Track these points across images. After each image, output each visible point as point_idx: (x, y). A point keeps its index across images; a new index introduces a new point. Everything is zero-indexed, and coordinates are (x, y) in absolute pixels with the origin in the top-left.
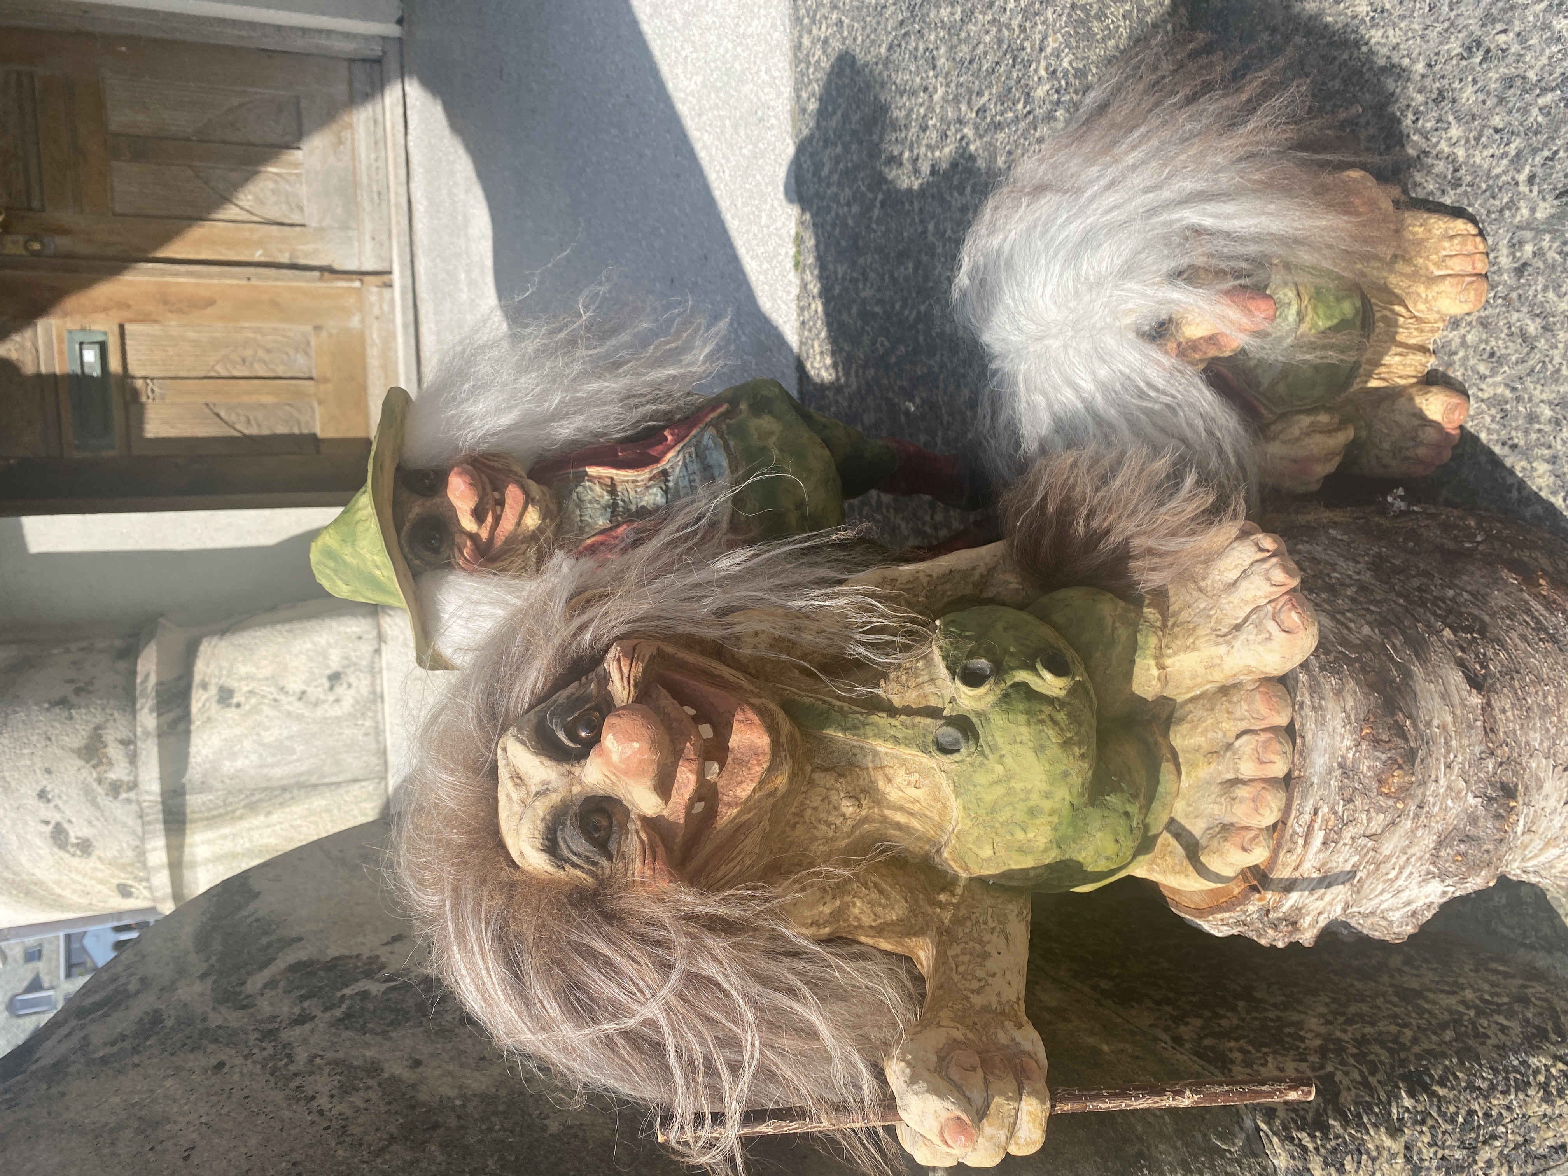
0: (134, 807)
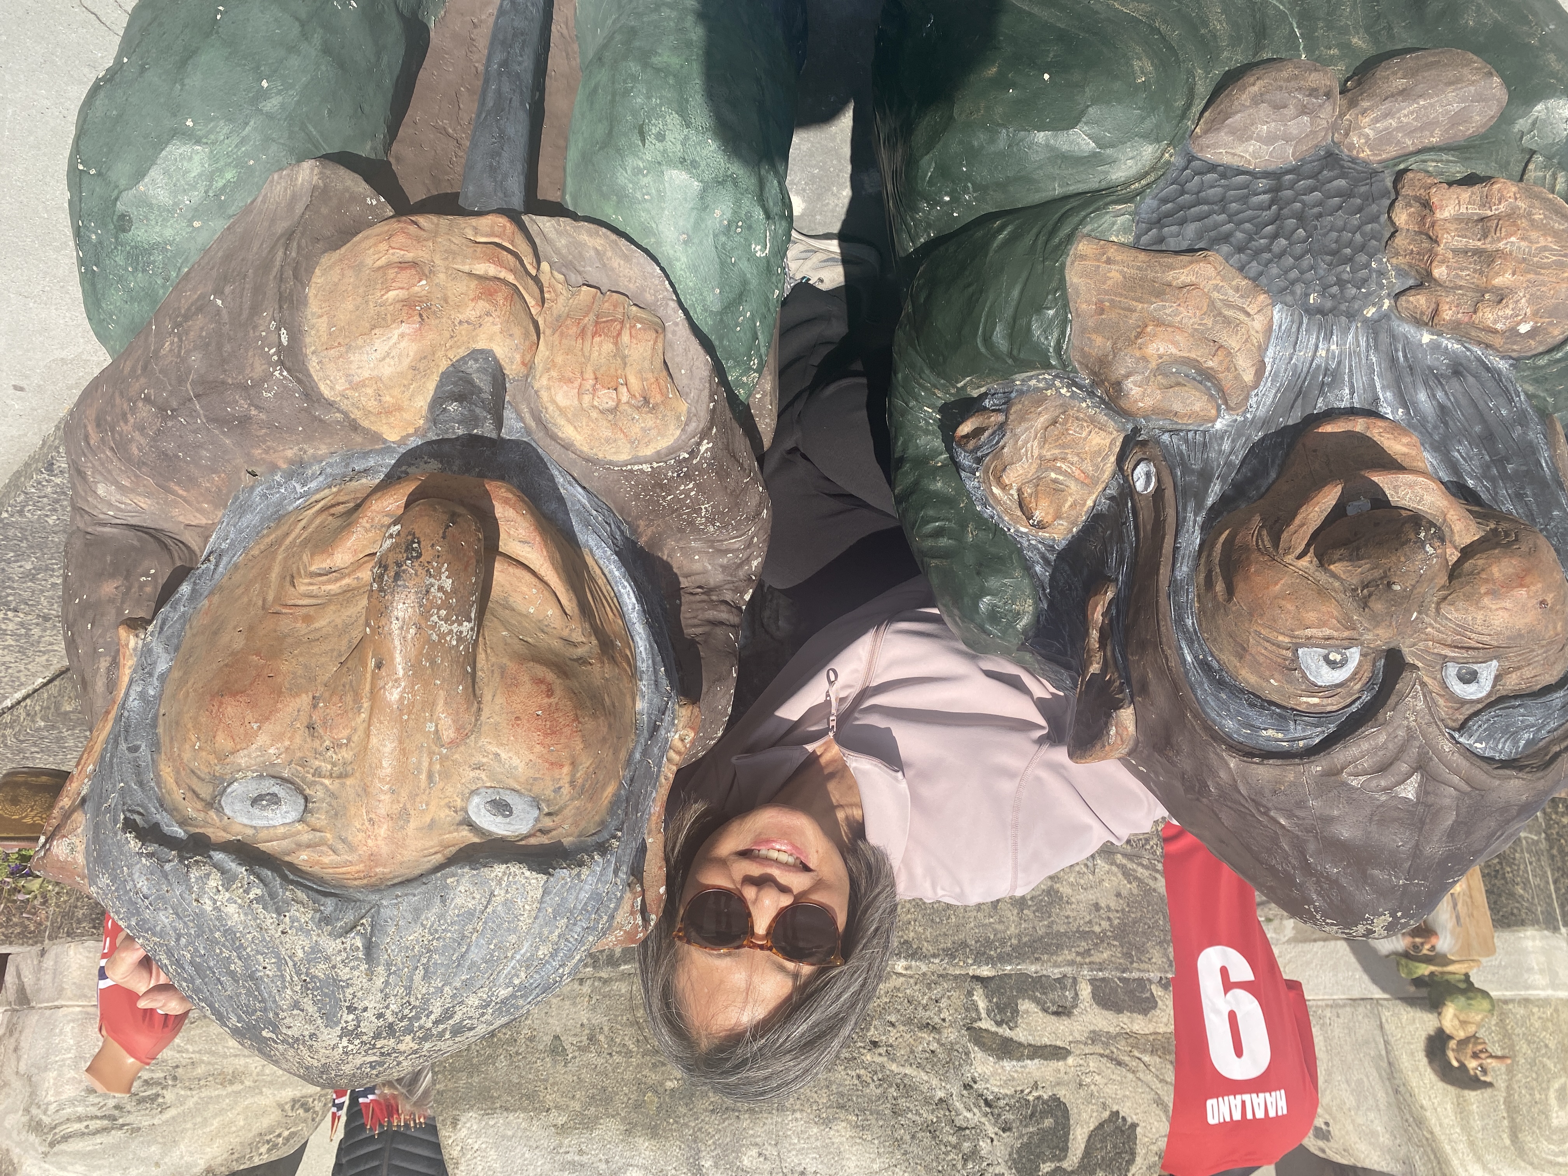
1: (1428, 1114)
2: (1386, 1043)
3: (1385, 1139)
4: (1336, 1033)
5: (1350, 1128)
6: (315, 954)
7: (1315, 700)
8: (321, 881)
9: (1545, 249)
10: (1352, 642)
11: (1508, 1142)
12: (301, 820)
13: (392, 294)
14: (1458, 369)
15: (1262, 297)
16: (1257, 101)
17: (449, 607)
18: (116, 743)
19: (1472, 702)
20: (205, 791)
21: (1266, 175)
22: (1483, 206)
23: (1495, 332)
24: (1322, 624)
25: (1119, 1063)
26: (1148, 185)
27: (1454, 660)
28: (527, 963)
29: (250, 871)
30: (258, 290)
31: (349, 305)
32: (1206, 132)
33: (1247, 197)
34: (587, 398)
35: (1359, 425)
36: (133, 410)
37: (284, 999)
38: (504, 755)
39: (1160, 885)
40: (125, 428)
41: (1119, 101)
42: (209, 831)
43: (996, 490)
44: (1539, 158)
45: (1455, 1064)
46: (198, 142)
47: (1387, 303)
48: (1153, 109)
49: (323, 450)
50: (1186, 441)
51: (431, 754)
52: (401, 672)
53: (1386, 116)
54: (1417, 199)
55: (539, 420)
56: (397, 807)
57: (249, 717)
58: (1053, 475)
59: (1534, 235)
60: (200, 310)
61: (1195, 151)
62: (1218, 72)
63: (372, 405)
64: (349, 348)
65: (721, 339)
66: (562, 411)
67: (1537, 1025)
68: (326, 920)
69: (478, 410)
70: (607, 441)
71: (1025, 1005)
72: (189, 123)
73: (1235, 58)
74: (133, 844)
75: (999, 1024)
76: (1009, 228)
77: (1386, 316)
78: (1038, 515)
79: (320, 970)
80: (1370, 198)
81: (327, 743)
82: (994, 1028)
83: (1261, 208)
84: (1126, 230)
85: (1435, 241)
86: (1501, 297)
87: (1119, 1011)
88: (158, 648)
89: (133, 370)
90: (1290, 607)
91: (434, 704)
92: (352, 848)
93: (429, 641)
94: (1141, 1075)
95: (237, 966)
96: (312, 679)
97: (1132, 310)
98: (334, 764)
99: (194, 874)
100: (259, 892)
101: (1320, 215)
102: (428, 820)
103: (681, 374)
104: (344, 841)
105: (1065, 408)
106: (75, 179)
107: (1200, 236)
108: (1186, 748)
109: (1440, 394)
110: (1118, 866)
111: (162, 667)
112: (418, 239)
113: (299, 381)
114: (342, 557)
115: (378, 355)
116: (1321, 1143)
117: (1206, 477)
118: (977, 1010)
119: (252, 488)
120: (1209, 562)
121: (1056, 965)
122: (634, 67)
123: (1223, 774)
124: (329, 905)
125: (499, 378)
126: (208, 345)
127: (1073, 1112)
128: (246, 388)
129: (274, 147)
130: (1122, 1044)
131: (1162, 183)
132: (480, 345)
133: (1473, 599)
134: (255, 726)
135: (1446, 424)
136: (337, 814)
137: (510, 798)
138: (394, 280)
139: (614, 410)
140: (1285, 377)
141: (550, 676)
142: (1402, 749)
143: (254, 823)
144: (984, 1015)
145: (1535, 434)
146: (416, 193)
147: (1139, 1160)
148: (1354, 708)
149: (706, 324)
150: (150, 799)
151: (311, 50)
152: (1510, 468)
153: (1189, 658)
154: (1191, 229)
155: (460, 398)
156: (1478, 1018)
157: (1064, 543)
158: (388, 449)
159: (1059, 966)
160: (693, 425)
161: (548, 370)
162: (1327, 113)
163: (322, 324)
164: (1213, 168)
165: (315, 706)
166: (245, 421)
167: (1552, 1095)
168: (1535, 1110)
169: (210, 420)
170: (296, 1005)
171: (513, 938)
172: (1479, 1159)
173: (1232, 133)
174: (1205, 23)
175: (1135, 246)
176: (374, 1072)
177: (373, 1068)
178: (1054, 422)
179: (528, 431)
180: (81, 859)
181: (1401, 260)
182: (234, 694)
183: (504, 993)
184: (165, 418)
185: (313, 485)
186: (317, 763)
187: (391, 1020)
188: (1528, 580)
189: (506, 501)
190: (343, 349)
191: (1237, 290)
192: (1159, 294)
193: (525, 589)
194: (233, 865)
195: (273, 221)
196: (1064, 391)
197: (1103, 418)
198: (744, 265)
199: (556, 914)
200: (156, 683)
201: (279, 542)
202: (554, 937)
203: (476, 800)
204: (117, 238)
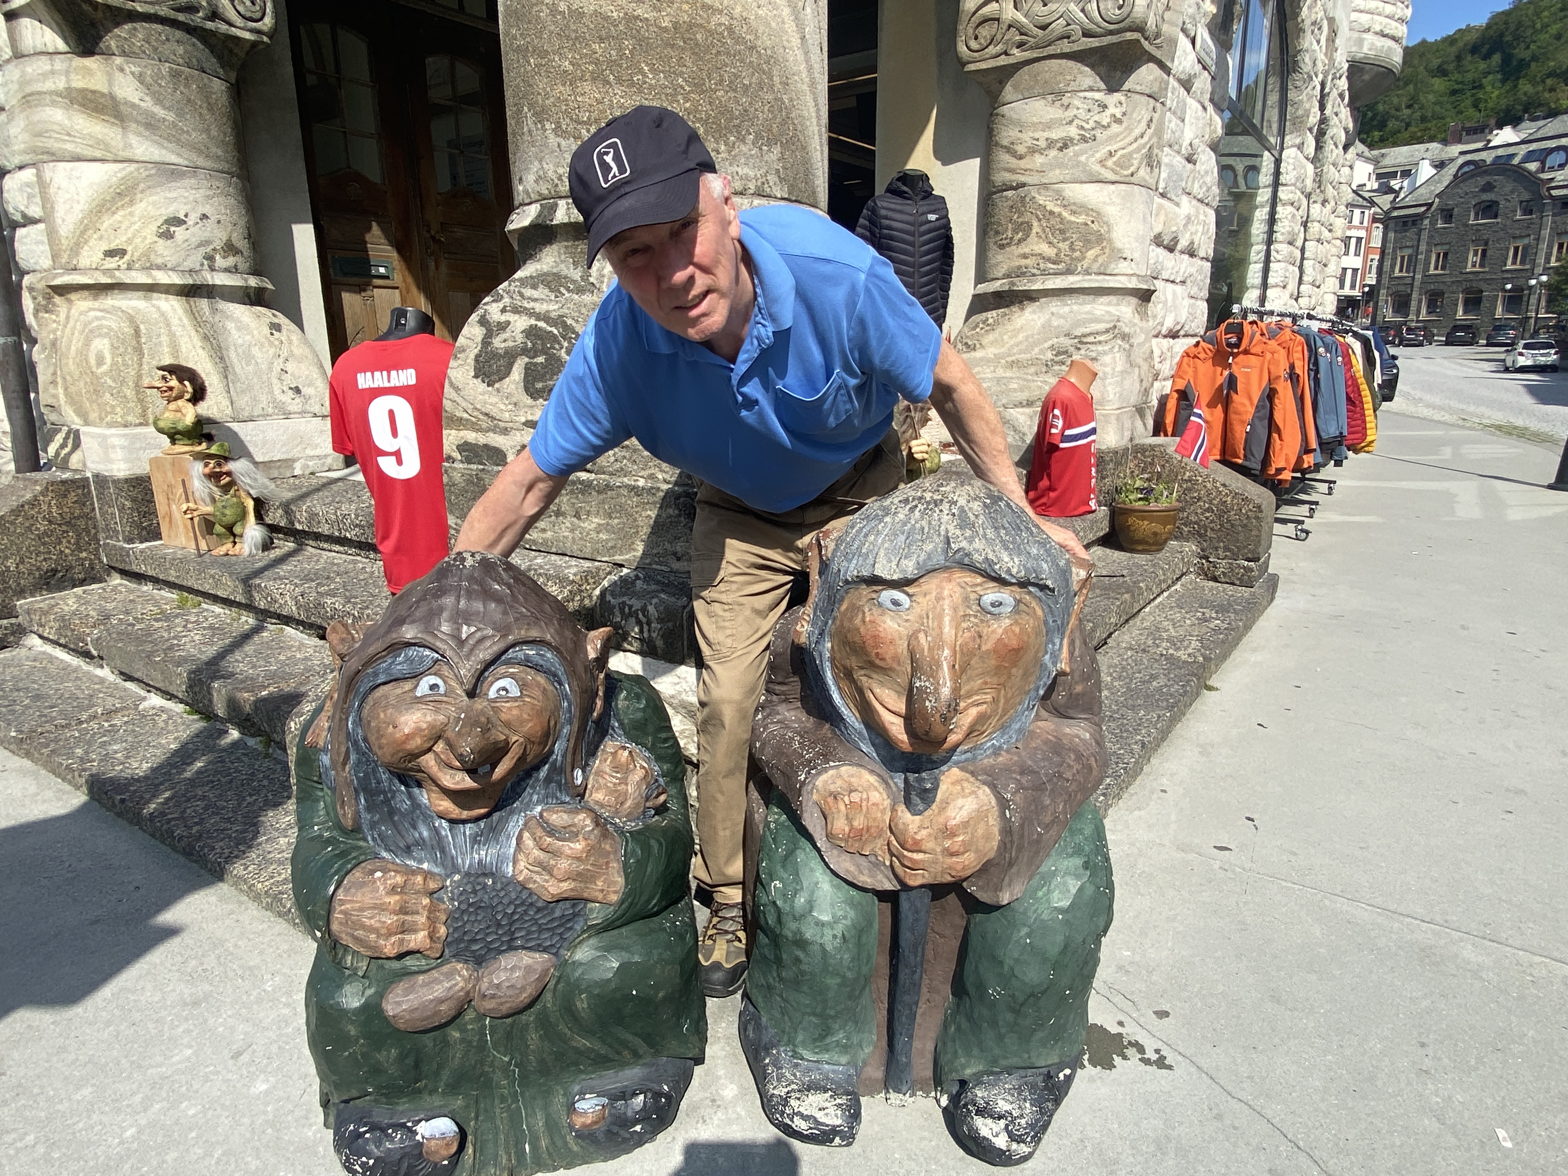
0: (198, 268)
1: (200, 344)
2: (229, 392)
3: (230, 325)
4: (266, 396)
5: (255, 332)
6: (971, 541)
7: (511, 670)
8: (971, 570)
9: (371, 918)
10: (494, 701)
11: (142, 327)
13: (961, 838)
14: (408, 850)
15: (521, 879)
16: (523, 989)
18: (1062, 624)
20: (1022, 607)
21: (516, 948)
22: (403, 940)
24: (510, 709)
25: (486, 414)
26: (579, 936)
27: (441, 695)
28: (878, 533)
30: (1022, 837)
32: (548, 969)
33: (527, 935)
34: (865, 796)
35: (465, 814)
36: (1074, 775)
40: (1077, 767)
41: (596, 982)
42: (1019, 590)
44: (360, 973)
45: (187, 383)
47: (448, 883)
48: (578, 979)
50: (557, 798)
52: (944, 663)
53: (451, 988)
54: (435, 942)
55: (887, 783)
56: (941, 602)
57: (1006, 641)
59: (378, 925)
60: (1048, 825)
61: (554, 959)
62: (538, 1006)
63: (966, 784)
65: (794, 836)
66: (876, 789)
67: (118, 409)
68: (968, 555)
70: (852, 776)
73: (528, 1017)
74: (1049, 583)
76: (650, 906)
77: (448, 876)
78: (626, 753)
79: (968, 533)
80: (459, 940)
83: (520, 929)
84: (591, 910)
85: (428, 918)
86: (393, 890)
87: (485, 445)
88: (1050, 665)
89: (1076, 796)
90: (525, 716)
91: (929, 649)
92: (959, 584)
93: (934, 678)
94: (471, 407)
95: (1002, 532)
96: (981, 657)
97: (592, 865)
99: (1023, 573)
101: (487, 928)
103: (817, 814)
105: (617, 812)
106: (1110, 886)
107: (553, 911)
109: (417, 835)
111: (1047, 657)
112: (950, 868)
114: (973, 712)
116: (276, 321)
117: (548, 780)
122: (849, 975)
123: (552, 630)
124: (966, 561)
125: (908, 802)
127: (521, 390)
129: (1021, 910)
130: (484, 425)
131: (571, 939)
132: (917, 818)
133: (431, 726)
136: (966, 599)
137: (893, 607)
139: (851, 791)
141: (877, 662)
145: (366, 816)
146: (952, 899)
147: (472, 356)
149: (804, 843)
151: (1008, 962)
154: (558, 913)
155: (926, 790)
156: (167, 414)
158: (956, 763)
160: (810, 787)
161: (885, 809)
163: (991, 822)
164: (545, 950)
166: (1022, 773)
167: (108, 360)
168: (122, 350)
169: (1038, 772)
170: (977, 516)
171: (886, 545)
172: (163, 314)
173: (535, 970)
178: (622, 804)
180: (1073, 569)
181: (443, 907)
182: (1014, 649)
183: (887, 519)
184: (1059, 772)
185: (989, 744)
189: (902, 742)
191: (535, 882)
192: (579, 874)
195: (1018, 872)
197: (596, 807)
198: (785, 876)
199: (867, 554)
201: (1001, 717)
202: (867, 544)
203: (907, 606)
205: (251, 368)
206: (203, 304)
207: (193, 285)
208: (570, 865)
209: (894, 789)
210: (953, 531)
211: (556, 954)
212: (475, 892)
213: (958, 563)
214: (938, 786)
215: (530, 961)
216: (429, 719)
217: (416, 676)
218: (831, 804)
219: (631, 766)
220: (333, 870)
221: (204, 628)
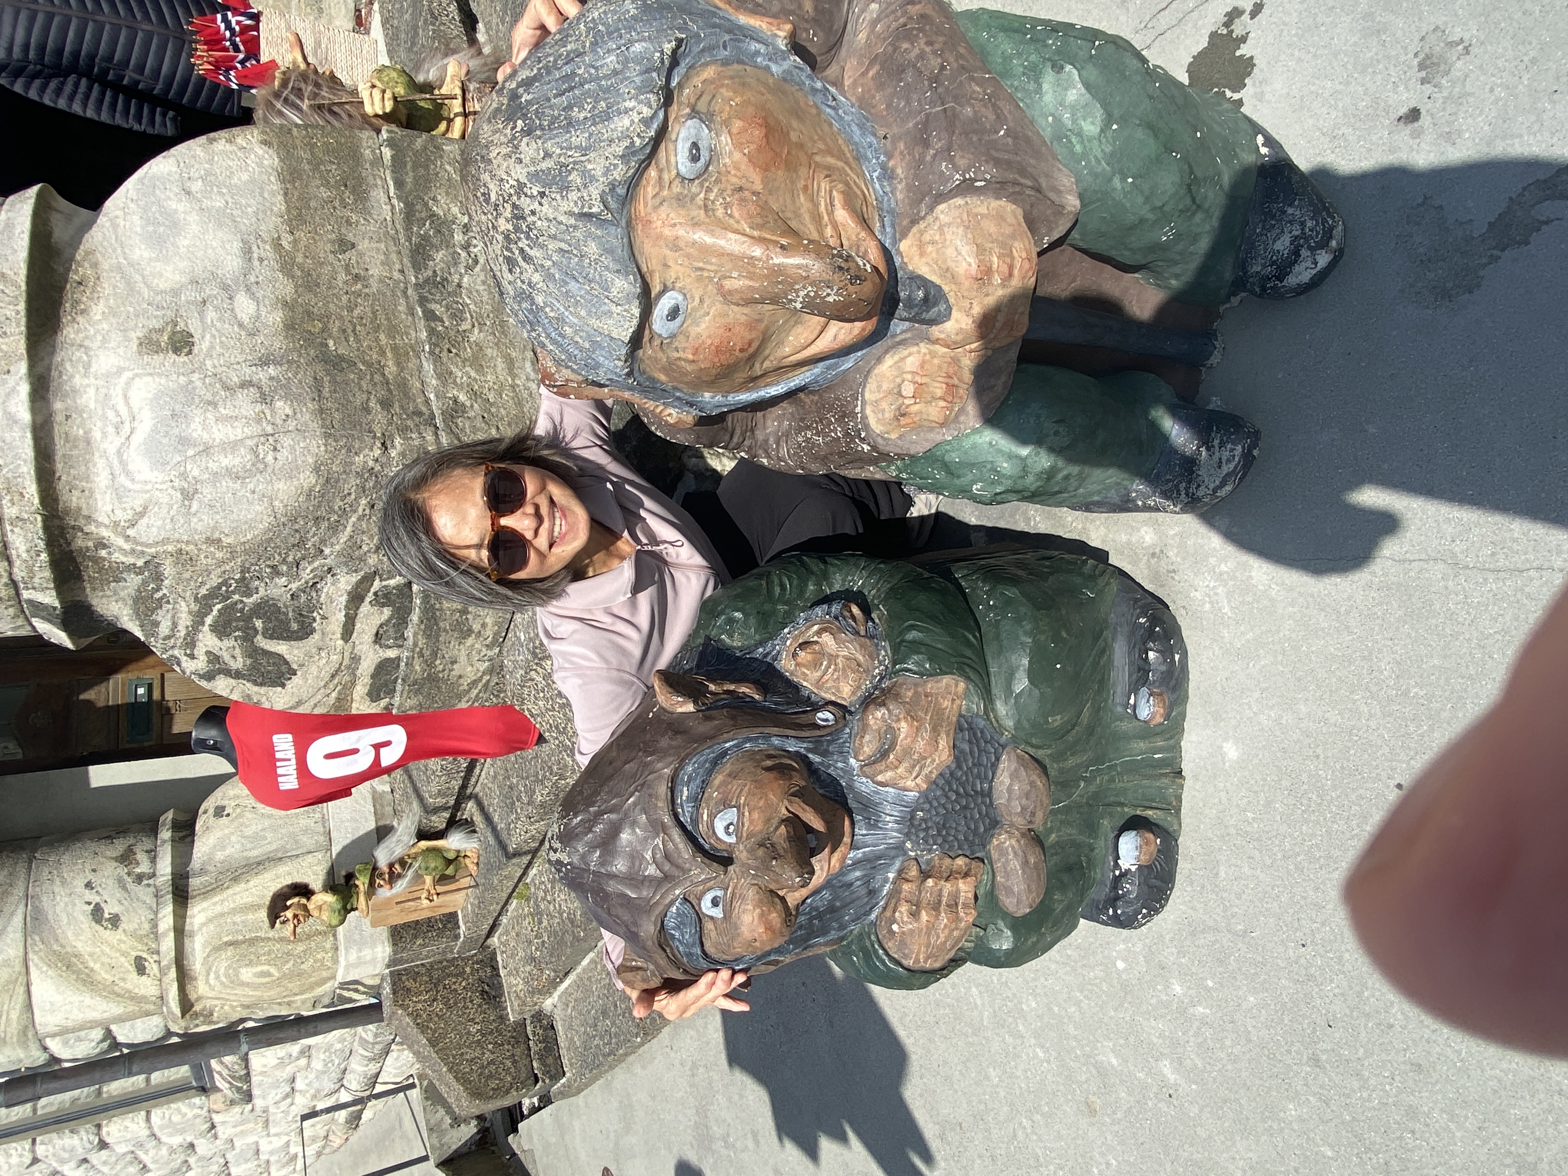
0: (152, 889)
1: (243, 885)
2: (297, 856)
3: (220, 856)
4: (301, 821)
5: (226, 831)
6: (589, 178)
8: (637, 185)
9: (938, 937)
10: (739, 838)
11: (226, 939)
12: (678, 174)
13: (995, 259)
14: (872, 893)
15: (925, 786)
16: (1032, 784)
17: (815, 298)
18: (729, 32)
19: (700, 904)
21: (991, 788)
22: (963, 904)
23: (894, 912)
24: (751, 822)
25: (333, 676)
27: (726, 894)
28: (560, 320)
29: (651, 139)
31: (993, 229)
32: (1018, 756)
34: (909, 377)
35: (847, 839)
37: (552, 146)
38: (707, 318)
39: (463, 705)
43: (816, 628)
45: (289, 903)
46: (1102, 131)
47: (912, 854)
49: (900, 196)
51: (716, 272)
53: (1015, 853)
54: (970, 870)
55: (900, 343)
56: (682, 244)
57: (753, 147)
58: (825, 663)
59: (946, 931)
60: (998, 117)
61: (1007, 749)
62: (1047, 762)
63: (927, 237)
64: (967, 228)
66: (903, 359)
67: (319, 956)
68: (613, 189)
69: (916, 309)
71: (387, 612)
72: (1115, 127)
74: (668, 47)
75: (376, 594)
77: (905, 853)
78: (802, 654)
80: (971, 844)
81: (728, 199)
82: (372, 590)
83: (974, 785)
84: (969, 709)
85: (947, 880)
86: (915, 915)
87: (373, 677)
88: (786, 65)
90: (761, 803)
91: (751, 279)
92: (656, 208)
94: (322, 690)
95: (577, 114)
98: (713, 202)
99: (652, 98)
100: (637, 144)
101: (965, 817)
102: (670, 264)
104: (661, 203)
105: (867, 671)
108: (674, 743)
109: (859, 883)
110: (481, 677)
111: (774, 68)
113: (951, 191)
114: (841, 215)
115: (960, 247)
116: (211, 811)
117: (825, 754)
118: (388, 579)
119: (875, 135)
120: (781, 756)
121: (415, 635)
124: (622, 191)
126: (977, 122)
127: (301, 644)
128: (949, 150)
129: (1090, 179)
130: (347, 678)
132: (954, 312)
133: (759, 903)
134: (746, 151)
135: (841, 887)
136: (680, 200)
138: (1004, 262)
139: (900, 394)
140: (876, 799)
141: (751, 350)
142: (678, 867)
143: (680, 141)
144: (384, 583)
147: (256, 689)
148: (700, 840)
150: (693, 58)
152: (816, 922)
153: (727, 745)
154: (966, 747)
155: (926, 299)
156: (324, 917)
157: (778, 667)
158: (895, 242)
159: (414, 636)
162: (1019, 821)
163: (983, 210)
164: (998, 759)
165: (754, 193)
166: (926, 144)
167: (265, 968)
168: (252, 957)
169: (928, 116)
170: (547, 155)
171: (583, 313)
172: (210, 920)
174: (1072, 755)
175: (961, 716)
176: (479, 194)
177: (484, 194)
178: (859, 665)
179: (894, 336)
182: (766, 136)
185: (877, 186)
186: (716, 190)
187: (529, 219)
188: (769, 932)
189: (863, 329)
190: (967, 223)
191: (931, 772)
193: (805, 335)
194: (655, 126)
196: (877, 671)
198: (970, 477)
200: (764, 63)
202: (577, 339)
203: (680, 298)
204: (1049, 59)
205: (269, 835)
206: (194, 882)
207: (174, 893)
208: (923, 739)
209: (908, 335)
210: (570, 203)
211: (1003, 747)
212: (926, 830)
213: (623, 204)
214: (920, 277)
215: (1006, 774)
216: (750, 907)
217: (700, 917)
218: (908, 421)
219: (817, 647)
220: (881, 967)
221: (553, 887)
